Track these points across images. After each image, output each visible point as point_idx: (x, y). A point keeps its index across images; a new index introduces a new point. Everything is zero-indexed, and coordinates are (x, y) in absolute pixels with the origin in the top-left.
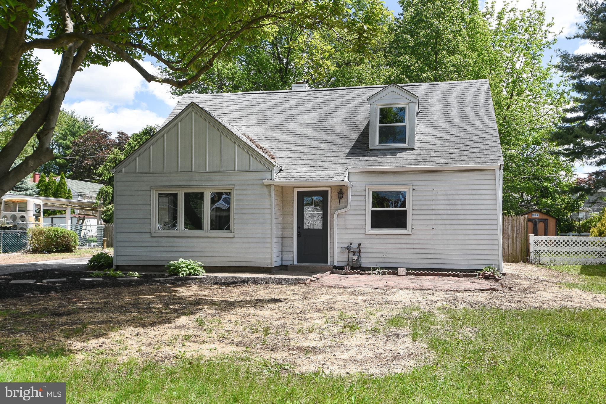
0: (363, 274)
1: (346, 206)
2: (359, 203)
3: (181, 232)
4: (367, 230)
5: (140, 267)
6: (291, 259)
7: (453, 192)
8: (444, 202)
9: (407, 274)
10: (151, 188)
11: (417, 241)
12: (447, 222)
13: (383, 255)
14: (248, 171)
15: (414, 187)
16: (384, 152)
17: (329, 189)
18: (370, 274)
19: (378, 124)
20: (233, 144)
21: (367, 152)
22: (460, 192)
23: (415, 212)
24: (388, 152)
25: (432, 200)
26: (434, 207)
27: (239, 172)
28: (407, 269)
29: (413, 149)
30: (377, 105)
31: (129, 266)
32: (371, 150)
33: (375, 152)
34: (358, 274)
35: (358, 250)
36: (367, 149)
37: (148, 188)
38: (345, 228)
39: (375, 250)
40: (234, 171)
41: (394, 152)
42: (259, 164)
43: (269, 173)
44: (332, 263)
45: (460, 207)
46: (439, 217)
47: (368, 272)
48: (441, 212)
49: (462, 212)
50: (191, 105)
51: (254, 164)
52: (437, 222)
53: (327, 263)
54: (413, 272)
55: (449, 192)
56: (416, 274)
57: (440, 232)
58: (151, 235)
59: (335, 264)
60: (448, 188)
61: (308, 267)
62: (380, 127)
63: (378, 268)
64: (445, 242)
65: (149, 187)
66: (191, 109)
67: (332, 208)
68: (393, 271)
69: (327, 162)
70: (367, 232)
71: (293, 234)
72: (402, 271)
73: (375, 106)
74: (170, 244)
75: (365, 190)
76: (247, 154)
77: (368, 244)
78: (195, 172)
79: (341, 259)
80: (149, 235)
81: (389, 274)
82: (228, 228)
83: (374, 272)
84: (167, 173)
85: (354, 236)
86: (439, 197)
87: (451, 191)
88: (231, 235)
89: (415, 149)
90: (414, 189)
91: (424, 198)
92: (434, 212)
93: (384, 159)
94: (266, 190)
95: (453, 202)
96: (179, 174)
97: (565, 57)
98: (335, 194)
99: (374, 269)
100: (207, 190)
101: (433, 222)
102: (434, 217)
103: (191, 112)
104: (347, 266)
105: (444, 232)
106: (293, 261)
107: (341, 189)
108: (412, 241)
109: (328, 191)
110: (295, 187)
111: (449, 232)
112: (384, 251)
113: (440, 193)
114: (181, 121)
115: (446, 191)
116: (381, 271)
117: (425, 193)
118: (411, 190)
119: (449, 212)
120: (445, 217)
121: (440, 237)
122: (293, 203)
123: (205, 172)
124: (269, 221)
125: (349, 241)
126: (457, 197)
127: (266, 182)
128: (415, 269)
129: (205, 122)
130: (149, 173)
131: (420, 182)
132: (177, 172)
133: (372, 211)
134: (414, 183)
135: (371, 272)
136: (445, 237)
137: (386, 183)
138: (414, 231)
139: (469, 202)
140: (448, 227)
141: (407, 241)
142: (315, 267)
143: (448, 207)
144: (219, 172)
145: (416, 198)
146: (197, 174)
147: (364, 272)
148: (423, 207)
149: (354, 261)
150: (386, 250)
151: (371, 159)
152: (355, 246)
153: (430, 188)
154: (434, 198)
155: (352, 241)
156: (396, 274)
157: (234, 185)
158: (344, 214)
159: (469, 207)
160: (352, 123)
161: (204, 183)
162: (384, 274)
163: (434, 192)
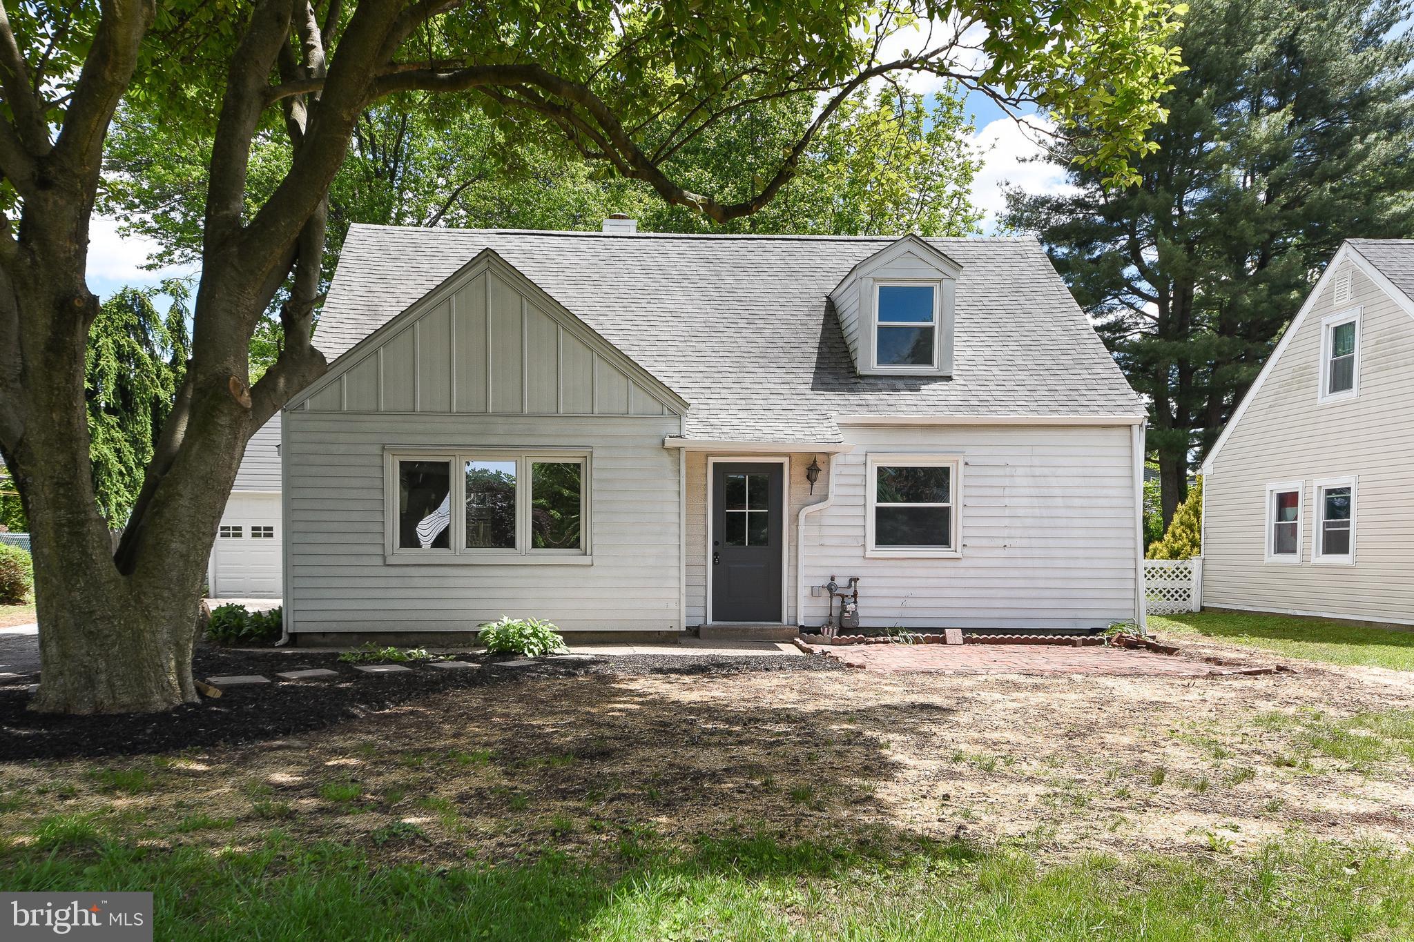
0: (872, 642)
1: (825, 498)
2: (851, 491)
3: (460, 554)
4: (868, 548)
5: (355, 637)
6: (701, 612)
7: (1046, 471)
8: (1027, 491)
9: (966, 641)
10: (383, 448)
11: (972, 573)
12: (1032, 532)
13: (902, 600)
14: (626, 415)
15: (967, 460)
16: (893, 383)
17: (785, 460)
18: (887, 642)
19: (876, 322)
20: (589, 352)
21: (853, 380)
22: (1060, 471)
23: (969, 512)
24: (900, 384)
25: (1004, 487)
26: (1007, 501)
27: (604, 416)
28: (965, 631)
29: (949, 378)
30: (875, 280)
31: (324, 634)
32: (862, 377)
33: (871, 381)
34: (859, 643)
35: (851, 592)
36: (853, 375)
37: (376, 450)
38: (821, 545)
39: (885, 592)
40: (592, 415)
41: (913, 383)
42: (650, 400)
43: (673, 420)
44: (792, 621)
45: (1059, 502)
46: (1017, 523)
47: (881, 639)
48: (1021, 512)
49: (1062, 512)
50: (484, 255)
51: (641, 401)
52: (1013, 532)
53: (780, 620)
54: (975, 636)
55: (1038, 471)
56: (983, 642)
57: (1018, 553)
58: (385, 561)
59: (801, 623)
60: (1036, 461)
61: (745, 630)
62: (880, 328)
63: (902, 629)
64: (1029, 573)
65: (379, 447)
66: (483, 265)
67: (793, 501)
68: (936, 636)
69: (774, 399)
70: (869, 554)
71: (705, 557)
72: (954, 635)
73: (871, 281)
74: (435, 583)
75: (865, 464)
76: (621, 377)
77: (870, 579)
78: (496, 414)
79: (812, 612)
80: (379, 561)
81: (928, 641)
82: (576, 544)
83: (896, 638)
84: (423, 413)
85: (840, 562)
86: (1018, 481)
87: (1043, 468)
88: (586, 560)
89: (954, 377)
90: (966, 464)
91: (988, 481)
92: (1007, 512)
93: (897, 397)
94: (667, 460)
95: (1045, 491)
96: (453, 419)
97: (1015, 200)
98: (800, 471)
99: (895, 631)
100: (524, 456)
101: (1006, 532)
102: (1006, 522)
103: (484, 272)
104: (828, 626)
105: (1028, 553)
106: (706, 617)
107: (815, 461)
108: (961, 572)
109: (781, 465)
110: (708, 455)
111: (1037, 553)
112: (902, 593)
113: (1020, 471)
114: (457, 292)
115: (1033, 469)
116: (909, 635)
117: (990, 472)
118: (961, 464)
119: (1037, 512)
120: (1029, 522)
121: (1020, 563)
122: (706, 489)
123: (520, 414)
124: (675, 529)
125: (830, 574)
126: (1053, 481)
127: (670, 443)
128: (980, 631)
129: (518, 297)
130: (377, 411)
131: (979, 448)
132: (449, 413)
133: (877, 509)
134: (969, 451)
135: (889, 638)
136: (1029, 563)
137: (907, 449)
138: (966, 551)
139: (1078, 492)
140: (1035, 543)
141: (952, 573)
142: (762, 630)
143: (1036, 502)
144: (555, 415)
145: (970, 482)
146: (500, 420)
147: (873, 639)
148: (986, 502)
149: (846, 614)
150: (908, 592)
151: (869, 396)
152: (841, 582)
153: (1001, 462)
154: (1007, 482)
155: (835, 572)
156: (943, 641)
157: (592, 447)
158: (818, 513)
159: (1077, 502)
160: (789, 317)
161: (517, 442)
162: (917, 641)
163: (1008, 471)
